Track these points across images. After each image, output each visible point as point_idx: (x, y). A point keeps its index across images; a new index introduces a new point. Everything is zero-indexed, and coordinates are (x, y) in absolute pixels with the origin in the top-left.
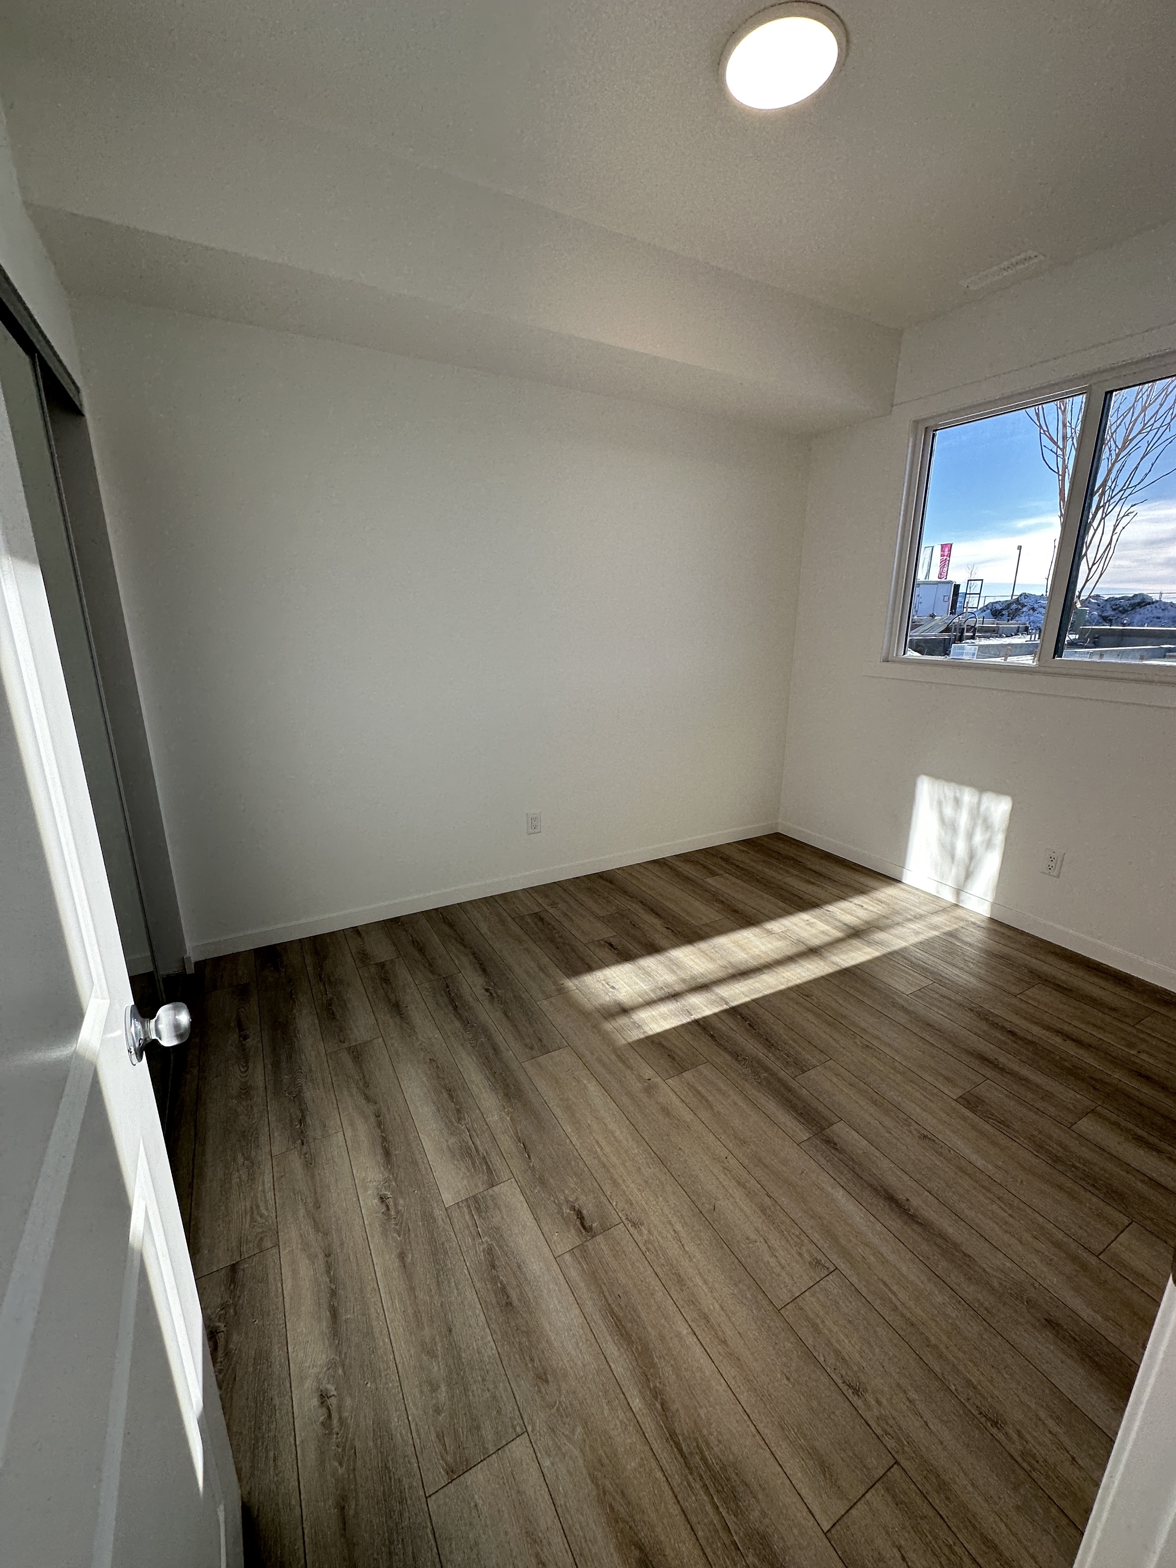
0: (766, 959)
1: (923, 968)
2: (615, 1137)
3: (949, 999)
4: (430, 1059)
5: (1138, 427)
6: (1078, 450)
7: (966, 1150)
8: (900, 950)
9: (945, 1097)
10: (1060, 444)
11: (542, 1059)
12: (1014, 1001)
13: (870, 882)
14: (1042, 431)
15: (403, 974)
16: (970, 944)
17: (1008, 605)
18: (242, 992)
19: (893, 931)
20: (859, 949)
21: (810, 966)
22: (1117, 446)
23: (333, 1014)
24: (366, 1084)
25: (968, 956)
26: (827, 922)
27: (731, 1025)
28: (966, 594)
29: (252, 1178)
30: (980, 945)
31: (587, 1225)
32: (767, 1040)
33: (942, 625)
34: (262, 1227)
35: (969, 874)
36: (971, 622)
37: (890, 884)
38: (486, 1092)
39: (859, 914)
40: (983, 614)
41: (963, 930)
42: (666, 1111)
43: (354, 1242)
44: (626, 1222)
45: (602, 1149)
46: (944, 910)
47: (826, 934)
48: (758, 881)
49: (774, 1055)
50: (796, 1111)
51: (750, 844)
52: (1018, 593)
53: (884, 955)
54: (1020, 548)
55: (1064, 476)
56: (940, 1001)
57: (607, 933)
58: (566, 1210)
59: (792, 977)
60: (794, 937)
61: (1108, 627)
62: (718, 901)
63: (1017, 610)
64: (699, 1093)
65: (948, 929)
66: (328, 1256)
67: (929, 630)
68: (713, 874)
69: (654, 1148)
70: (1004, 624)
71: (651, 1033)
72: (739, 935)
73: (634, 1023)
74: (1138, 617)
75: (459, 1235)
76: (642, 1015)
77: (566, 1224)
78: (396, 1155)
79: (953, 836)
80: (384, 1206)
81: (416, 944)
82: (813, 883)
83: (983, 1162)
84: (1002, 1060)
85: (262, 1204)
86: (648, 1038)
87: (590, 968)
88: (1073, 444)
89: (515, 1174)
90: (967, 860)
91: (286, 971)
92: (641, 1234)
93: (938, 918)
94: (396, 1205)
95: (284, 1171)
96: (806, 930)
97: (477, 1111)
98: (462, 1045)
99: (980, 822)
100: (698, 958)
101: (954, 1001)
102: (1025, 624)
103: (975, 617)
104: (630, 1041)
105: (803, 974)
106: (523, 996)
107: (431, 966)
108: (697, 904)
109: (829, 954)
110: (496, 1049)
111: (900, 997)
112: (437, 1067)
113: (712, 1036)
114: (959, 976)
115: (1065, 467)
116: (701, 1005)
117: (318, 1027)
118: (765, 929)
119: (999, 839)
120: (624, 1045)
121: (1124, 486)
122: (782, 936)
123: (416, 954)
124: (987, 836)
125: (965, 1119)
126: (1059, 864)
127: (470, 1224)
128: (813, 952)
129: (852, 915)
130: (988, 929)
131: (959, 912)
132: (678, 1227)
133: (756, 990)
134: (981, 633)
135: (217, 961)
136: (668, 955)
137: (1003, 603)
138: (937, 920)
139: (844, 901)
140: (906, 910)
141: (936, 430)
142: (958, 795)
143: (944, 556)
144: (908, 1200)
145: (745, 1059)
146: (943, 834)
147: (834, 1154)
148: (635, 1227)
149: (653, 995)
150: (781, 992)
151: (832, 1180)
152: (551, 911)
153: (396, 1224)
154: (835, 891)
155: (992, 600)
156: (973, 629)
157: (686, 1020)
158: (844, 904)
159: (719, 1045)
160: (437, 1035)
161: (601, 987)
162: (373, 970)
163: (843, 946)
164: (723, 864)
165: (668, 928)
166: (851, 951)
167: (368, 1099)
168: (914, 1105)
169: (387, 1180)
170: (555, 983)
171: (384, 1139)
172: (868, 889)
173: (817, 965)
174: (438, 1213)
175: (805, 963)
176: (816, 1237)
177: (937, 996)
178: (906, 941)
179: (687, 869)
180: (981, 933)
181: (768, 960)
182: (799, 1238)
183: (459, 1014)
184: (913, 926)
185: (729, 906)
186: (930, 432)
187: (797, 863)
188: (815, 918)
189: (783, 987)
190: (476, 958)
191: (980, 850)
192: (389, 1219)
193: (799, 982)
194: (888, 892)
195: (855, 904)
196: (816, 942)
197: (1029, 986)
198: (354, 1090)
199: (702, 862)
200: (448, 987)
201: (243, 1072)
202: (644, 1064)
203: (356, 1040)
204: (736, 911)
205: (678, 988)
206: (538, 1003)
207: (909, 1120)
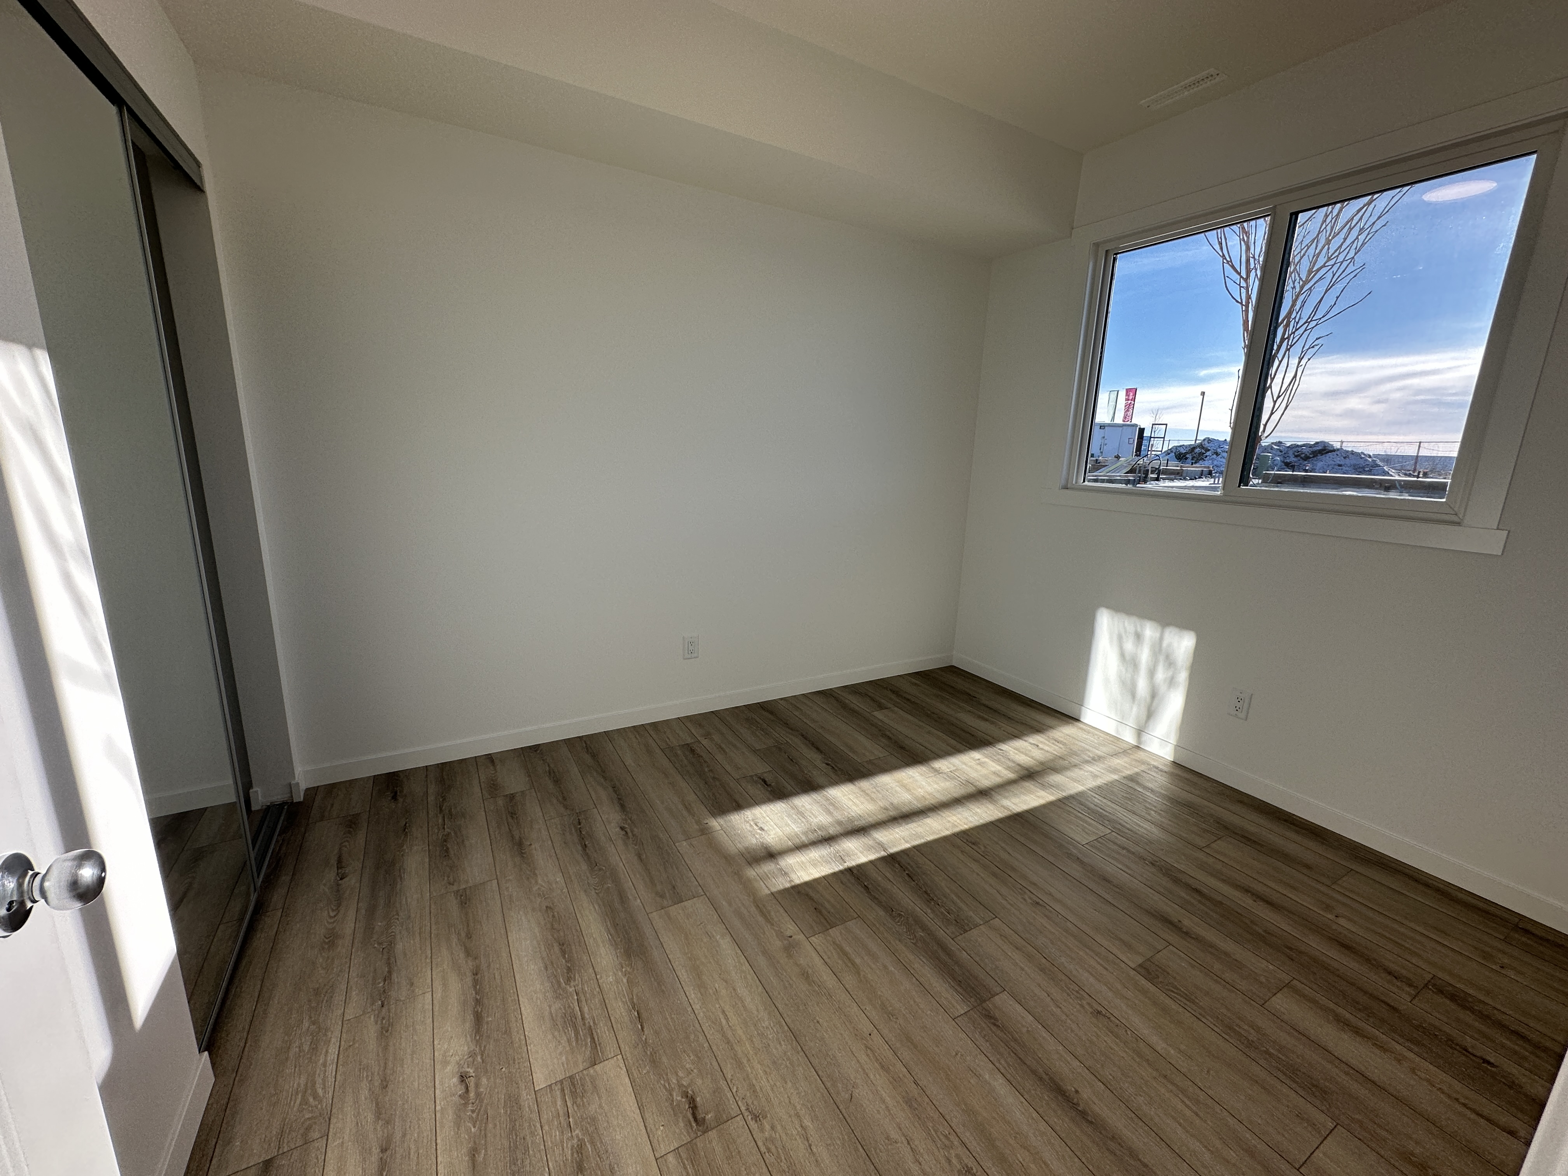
0: (932, 801)
1: (1101, 815)
2: (744, 1006)
3: (1129, 851)
4: (547, 907)
5: (1321, 261)
6: (1262, 281)
7: (1145, 1031)
8: (1077, 794)
9: (1123, 965)
10: (1244, 274)
11: (674, 910)
12: (1200, 855)
13: (1048, 720)
14: (1225, 261)
15: (533, 809)
16: (1152, 790)
17: (1192, 449)
18: (351, 824)
19: (1069, 773)
20: (1031, 792)
21: (978, 810)
22: (1301, 279)
23: (447, 851)
24: (469, 936)
25: (1150, 803)
26: (998, 761)
27: (888, 875)
28: (1151, 437)
29: (314, 1049)
30: (1163, 792)
31: (700, 1116)
32: (926, 892)
33: (1126, 467)
34: (312, 1111)
35: (1150, 713)
36: (1155, 464)
37: (1068, 723)
38: (604, 946)
39: (1034, 755)
40: (1167, 457)
41: (1145, 775)
42: (806, 976)
43: (418, 1133)
44: (746, 1114)
45: (727, 1019)
46: (1125, 752)
47: (998, 776)
48: (928, 716)
49: (933, 911)
50: (954, 979)
51: (924, 676)
52: (1201, 437)
53: (1059, 800)
54: (1203, 394)
55: (1247, 307)
56: (1119, 853)
57: (761, 768)
58: (677, 1097)
59: (958, 821)
60: (963, 778)
61: (1291, 473)
62: (884, 735)
63: (1201, 454)
64: (845, 954)
65: (1129, 772)
66: (384, 1150)
67: (1114, 471)
68: (881, 707)
69: (787, 1019)
70: (1189, 468)
71: (797, 882)
72: (904, 774)
73: (781, 870)
74: (1320, 464)
75: (546, 1128)
76: (791, 861)
77: (675, 1115)
78: (487, 1023)
79: (1134, 671)
80: (463, 1087)
81: (552, 775)
82: (987, 720)
83: (1164, 1045)
84: (1186, 922)
85: (319, 1080)
86: (794, 887)
87: (738, 806)
88: (1256, 275)
89: (622, 1050)
90: (1148, 699)
91: (404, 801)
92: (762, 1130)
93: (1118, 761)
94: (477, 1086)
95: (354, 1039)
96: (976, 771)
97: (591, 970)
98: (585, 891)
99: (1162, 658)
100: (857, 797)
101: (1133, 853)
102: (1209, 467)
103: (1159, 459)
104: (774, 890)
105: (970, 819)
106: (661, 835)
107: (564, 799)
108: (862, 739)
109: (999, 797)
110: (623, 897)
111: (1075, 847)
112: (553, 916)
113: (866, 887)
114: (1139, 826)
115: (1249, 297)
116: (856, 851)
117: (427, 866)
118: (933, 768)
119: (1183, 677)
120: (767, 895)
121: (1309, 318)
122: (950, 776)
123: (551, 786)
124: (1170, 673)
125: (1144, 992)
126: (1246, 705)
127: (561, 1113)
128: (982, 794)
129: (1026, 755)
130: (1171, 774)
131: (1140, 755)
132: (807, 1122)
133: (918, 836)
134: (1165, 475)
135: (331, 789)
136: (826, 793)
137: (1186, 447)
138: (1117, 762)
139: (1018, 740)
140: (1084, 750)
141: (1116, 254)
142: (1139, 630)
143: (1128, 400)
144: (1077, 1092)
145: (900, 915)
146: (1124, 670)
147: (993, 1032)
148: (756, 1121)
149: (804, 838)
150: (945, 839)
151: (991, 1066)
152: (705, 742)
153: (473, 1111)
154: (1010, 730)
155: (1176, 444)
156: (1158, 471)
157: (838, 867)
158: (1019, 743)
159: (874, 898)
160: (559, 878)
161: (748, 828)
162: (500, 802)
163: (1014, 788)
164: (893, 697)
165: (828, 764)
166: (1024, 794)
167: (468, 953)
168: (1086, 974)
169: (472, 1055)
170: (698, 822)
171: (478, 1002)
172: (1045, 728)
173: (986, 809)
174: (527, 1099)
175: (973, 807)
176: (968, 1137)
177: (1115, 847)
178: (1083, 785)
179: (855, 702)
180: (1164, 779)
181: (933, 801)
182: (948, 1139)
183: (587, 854)
184: (1091, 769)
185: (896, 742)
186: (1110, 257)
187: (970, 698)
188: (986, 757)
189: (947, 833)
190: (615, 792)
191: (1163, 688)
192: (466, 1104)
193: (966, 827)
194: (1065, 732)
195: (1030, 743)
196: (986, 783)
197: (1215, 838)
198: (454, 939)
199: (870, 694)
200: (580, 823)
201: (331, 917)
202: (788, 918)
203: (467, 882)
204: (902, 748)
205: (832, 831)
206: (677, 844)
207: (1082, 992)
